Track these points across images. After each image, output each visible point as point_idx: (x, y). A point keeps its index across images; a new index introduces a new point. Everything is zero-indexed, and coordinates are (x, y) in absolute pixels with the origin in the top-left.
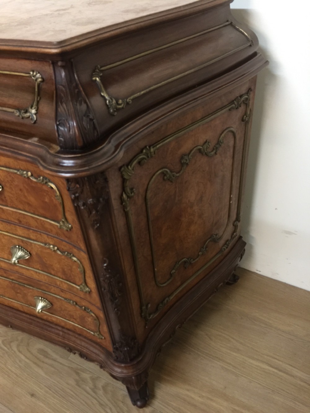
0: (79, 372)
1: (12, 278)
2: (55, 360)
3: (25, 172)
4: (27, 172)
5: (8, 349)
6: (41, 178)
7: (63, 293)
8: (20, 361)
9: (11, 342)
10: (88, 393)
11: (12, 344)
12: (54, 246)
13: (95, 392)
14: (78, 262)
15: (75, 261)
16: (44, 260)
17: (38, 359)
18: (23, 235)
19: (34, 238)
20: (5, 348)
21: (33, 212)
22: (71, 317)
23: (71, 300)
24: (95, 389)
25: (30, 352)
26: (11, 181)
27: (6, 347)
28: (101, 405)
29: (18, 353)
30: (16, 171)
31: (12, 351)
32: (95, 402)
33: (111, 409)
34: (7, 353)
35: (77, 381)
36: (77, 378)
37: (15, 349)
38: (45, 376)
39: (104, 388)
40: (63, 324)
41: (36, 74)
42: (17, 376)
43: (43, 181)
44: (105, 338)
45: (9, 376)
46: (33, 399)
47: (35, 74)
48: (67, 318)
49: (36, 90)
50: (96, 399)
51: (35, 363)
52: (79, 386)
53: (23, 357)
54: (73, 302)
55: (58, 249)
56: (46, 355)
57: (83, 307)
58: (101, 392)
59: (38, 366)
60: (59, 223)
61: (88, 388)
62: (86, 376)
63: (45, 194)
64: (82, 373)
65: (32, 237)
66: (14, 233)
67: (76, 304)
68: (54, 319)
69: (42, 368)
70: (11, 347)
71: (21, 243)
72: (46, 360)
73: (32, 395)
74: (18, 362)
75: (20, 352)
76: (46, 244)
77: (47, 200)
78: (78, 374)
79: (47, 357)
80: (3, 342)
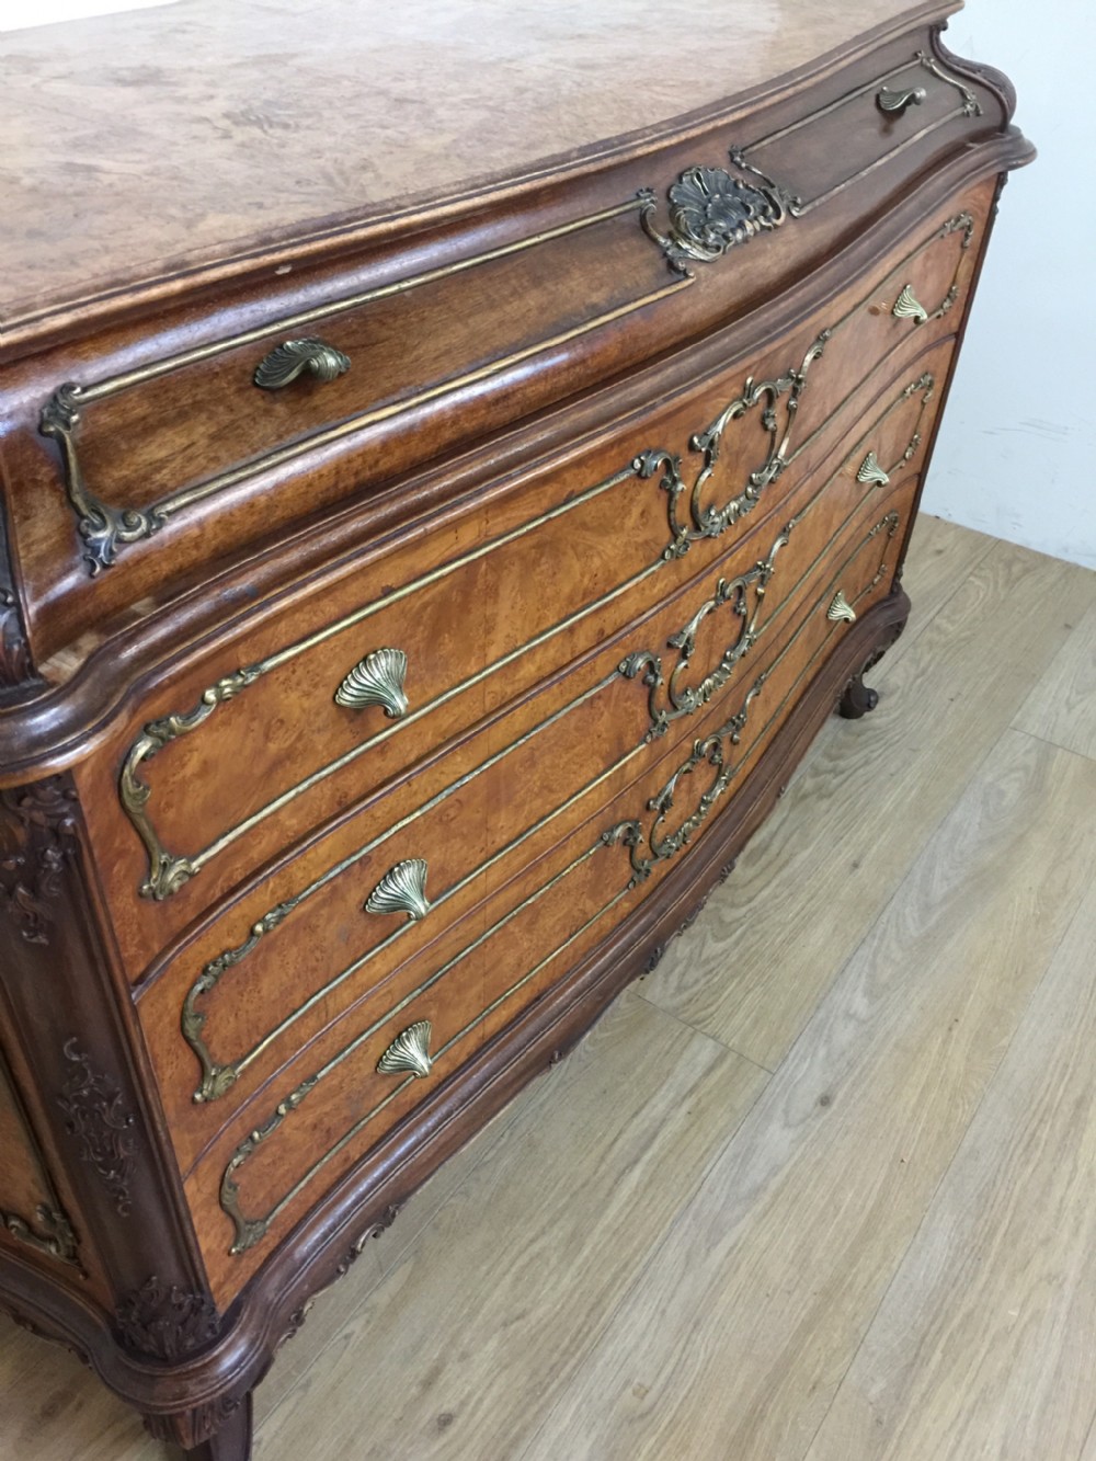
0: (800, 794)
2: (774, 835)
9: (721, 922)
10: (842, 784)
11: (728, 919)
13: (842, 772)
17: (770, 863)
20: (739, 932)
24: (835, 772)
25: (750, 881)
28: (867, 763)
32: (861, 771)
33: (872, 752)
34: (752, 926)
35: (821, 797)
37: (744, 910)
38: (811, 849)
42: (812, 898)
45: (814, 913)
46: (864, 863)
51: (781, 868)
52: (830, 795)
53: (765, 893)
56: (761, 850)
58: (842, 764)
61: (835, 782)
62: (809, 784)
64: (803, 790)
69: (792, 856)
70: (737, 920)
72: (774, 848)
73: (856, 866)
74: (777, 901)
78: (805, 797)
79: (766, 849)
80: (718, 939)
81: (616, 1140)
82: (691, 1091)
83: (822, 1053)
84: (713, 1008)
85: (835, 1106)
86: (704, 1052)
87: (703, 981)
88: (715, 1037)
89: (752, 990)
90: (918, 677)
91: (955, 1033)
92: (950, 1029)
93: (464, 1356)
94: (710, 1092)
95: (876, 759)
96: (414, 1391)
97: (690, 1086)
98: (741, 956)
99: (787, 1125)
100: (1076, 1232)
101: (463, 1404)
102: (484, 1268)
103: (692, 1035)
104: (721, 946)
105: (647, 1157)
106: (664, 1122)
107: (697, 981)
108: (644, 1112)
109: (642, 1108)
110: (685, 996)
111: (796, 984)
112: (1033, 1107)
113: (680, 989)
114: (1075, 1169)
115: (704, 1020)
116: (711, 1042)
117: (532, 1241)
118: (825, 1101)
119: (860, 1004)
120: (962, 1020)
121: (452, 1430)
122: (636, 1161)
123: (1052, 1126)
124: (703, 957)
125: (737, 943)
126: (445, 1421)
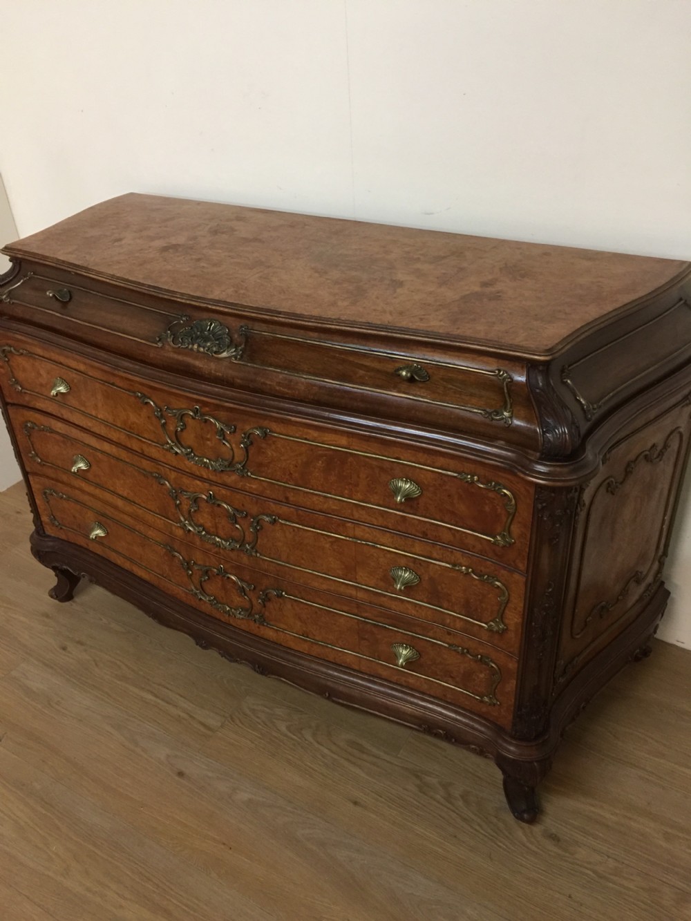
0: (419, 774)
1: (366, 615)
2: (378, 758)
3: (469, 476)
4: (472, 476)
5: (299, 738)
6: (493, 483)
7: (449, 637)
8: (323, 756)
9: (301, 729)
10: (438, 802)
11: (303, 732)
12: (467, 568)
13: (450, 803)
14: (503, 588)
15: (498, 587)
16: (439, 588)
17: (350, 754)
18: (421, 552)
19: (438, 557)
20: (295, 738)
21: (454, 523)
22: (448, 675)
23: (459, 647)
24: (449, 798)
25: (335, 744)
26: (440, 485)
27: (294, 735)
28: (464, 820)
29: (317, 745)
30: (455, 475)
31: (307, 742)
32: (454, 815)
33: (480, 825)
34: (299, 744)
35: (418, 787)
36: (418, 782)
37: (310, 739)
38: (368, 778)
39: (465, 797)
40: (425, 687)
41: (503, 374)
42: (324, 775)
43: (494, 487)
44: (501, 704)
45: (311, 776)
46: (359, 809)
47: (501, 373)
48: (438, 677)
49: (506, 391)
50: (453, 811)
51: (348, 760)
52: (424, 793)
53: (326, 751)
54: (463, 649)
55: (473, 572)
56: (362, 750)
57: (479, 656)
58: (460, 803)
59: (354, 764)
60: (494, 537)
61: (438, 797)
62: (432, 780)
63: (487, 502)
64: (424, 776)
65: (435, 555)
66: (408, 550)
67: (468, 652)
68: (411, 681)
69: (360, 767)
70: (303, 736)
71: (411, 565)
72: (365, 756)
73: (356, 803)
74: (320, 757)
75: (318, 742)
76: (454, 565)
77: (487, 509)
78: (417, 777)
79: (363, 752)
80: (288, 728)
81: (168, 689)
82: (191, 716)
83: (210, 774)
84: (240, 725)
85: (177, 778)
86: (214, 721)
87: (259, 721)
88: (222, 726)
89: (253, 743)
90: (595, 872)
91: (223, 846)
92: (224, 844)
93: (86, 651)
94: (190, 724)
95: (471, 827)
96: (77, 639)
97: (194, 716)
98: (275, 737)
99: (168, 756)
100: (88, 890)
101: (69, 652)
102: (118, 652)
103: (224, 716)
104: (284, 729)
105: (159, 701)
106: (176, 706)
107: (258, 717)
108: (182, 699)
109: (185, 698)
110: (248, 712)
111: (257, 764)
112: (167, 884)
113: (253, 711)
114: (125, 898)
115: (233, 721)
116: (219, 724)
117: (126, 665)
118: (181, 774)
119: (245, 796)
120: (230, 852)
121: (61, 651)
122: (156, 696)
123: (154, 892)
124: (274, 720)
125: (286, 736)
126: (64, 649)
